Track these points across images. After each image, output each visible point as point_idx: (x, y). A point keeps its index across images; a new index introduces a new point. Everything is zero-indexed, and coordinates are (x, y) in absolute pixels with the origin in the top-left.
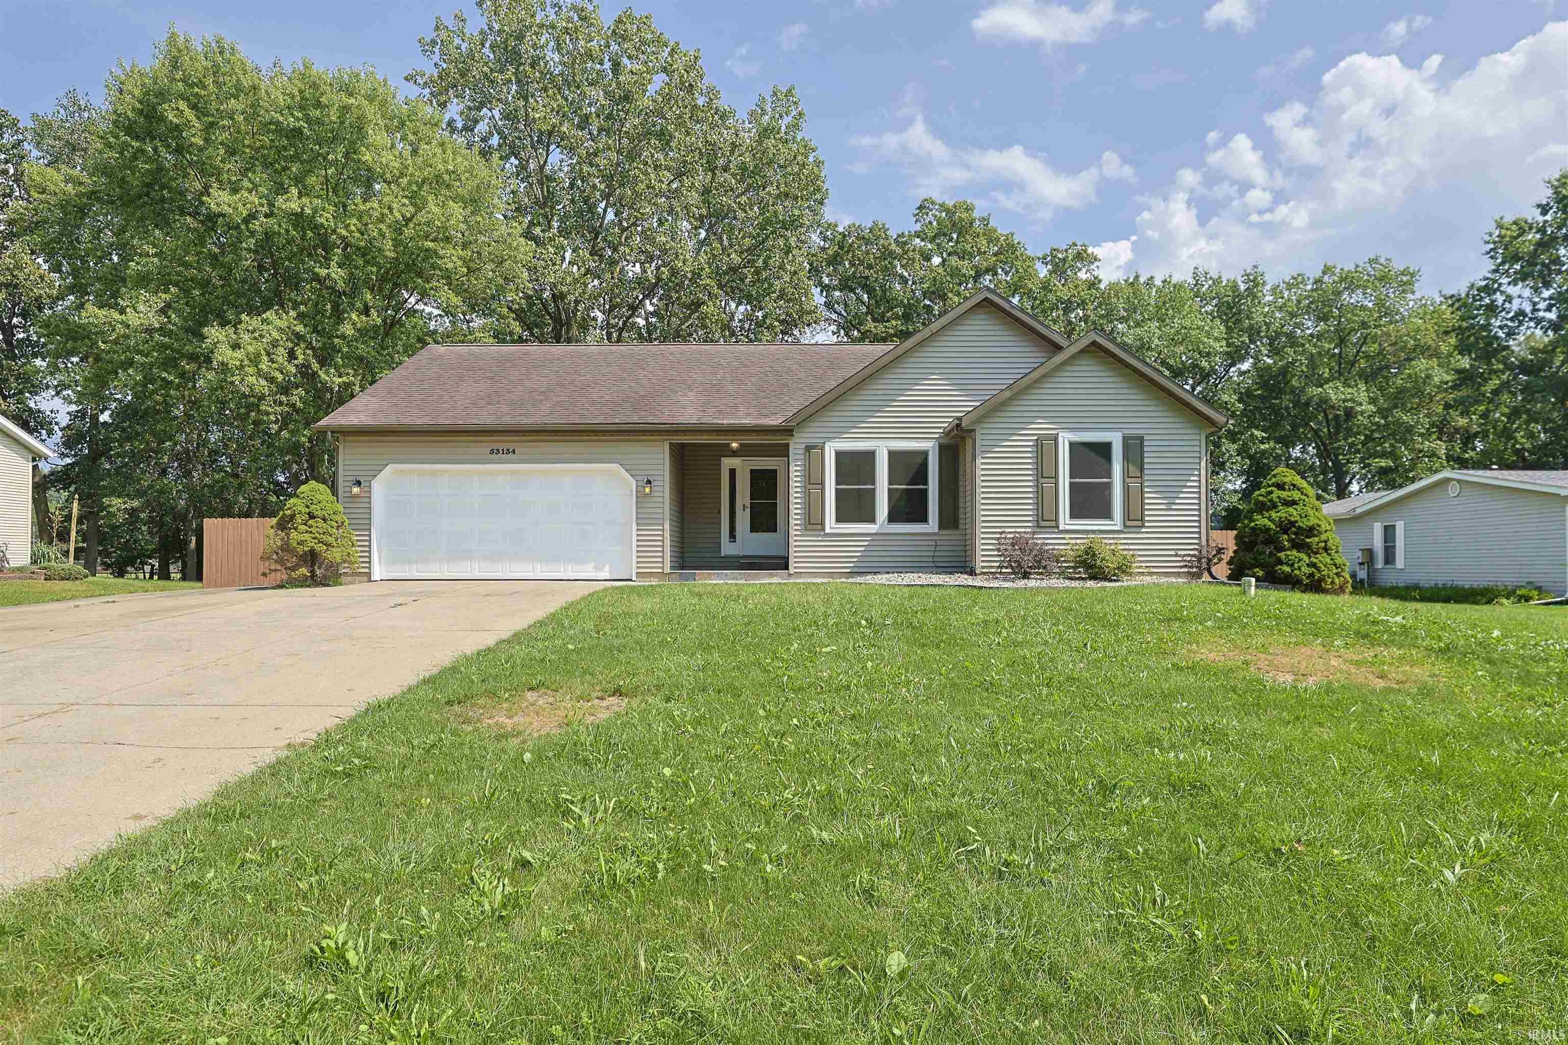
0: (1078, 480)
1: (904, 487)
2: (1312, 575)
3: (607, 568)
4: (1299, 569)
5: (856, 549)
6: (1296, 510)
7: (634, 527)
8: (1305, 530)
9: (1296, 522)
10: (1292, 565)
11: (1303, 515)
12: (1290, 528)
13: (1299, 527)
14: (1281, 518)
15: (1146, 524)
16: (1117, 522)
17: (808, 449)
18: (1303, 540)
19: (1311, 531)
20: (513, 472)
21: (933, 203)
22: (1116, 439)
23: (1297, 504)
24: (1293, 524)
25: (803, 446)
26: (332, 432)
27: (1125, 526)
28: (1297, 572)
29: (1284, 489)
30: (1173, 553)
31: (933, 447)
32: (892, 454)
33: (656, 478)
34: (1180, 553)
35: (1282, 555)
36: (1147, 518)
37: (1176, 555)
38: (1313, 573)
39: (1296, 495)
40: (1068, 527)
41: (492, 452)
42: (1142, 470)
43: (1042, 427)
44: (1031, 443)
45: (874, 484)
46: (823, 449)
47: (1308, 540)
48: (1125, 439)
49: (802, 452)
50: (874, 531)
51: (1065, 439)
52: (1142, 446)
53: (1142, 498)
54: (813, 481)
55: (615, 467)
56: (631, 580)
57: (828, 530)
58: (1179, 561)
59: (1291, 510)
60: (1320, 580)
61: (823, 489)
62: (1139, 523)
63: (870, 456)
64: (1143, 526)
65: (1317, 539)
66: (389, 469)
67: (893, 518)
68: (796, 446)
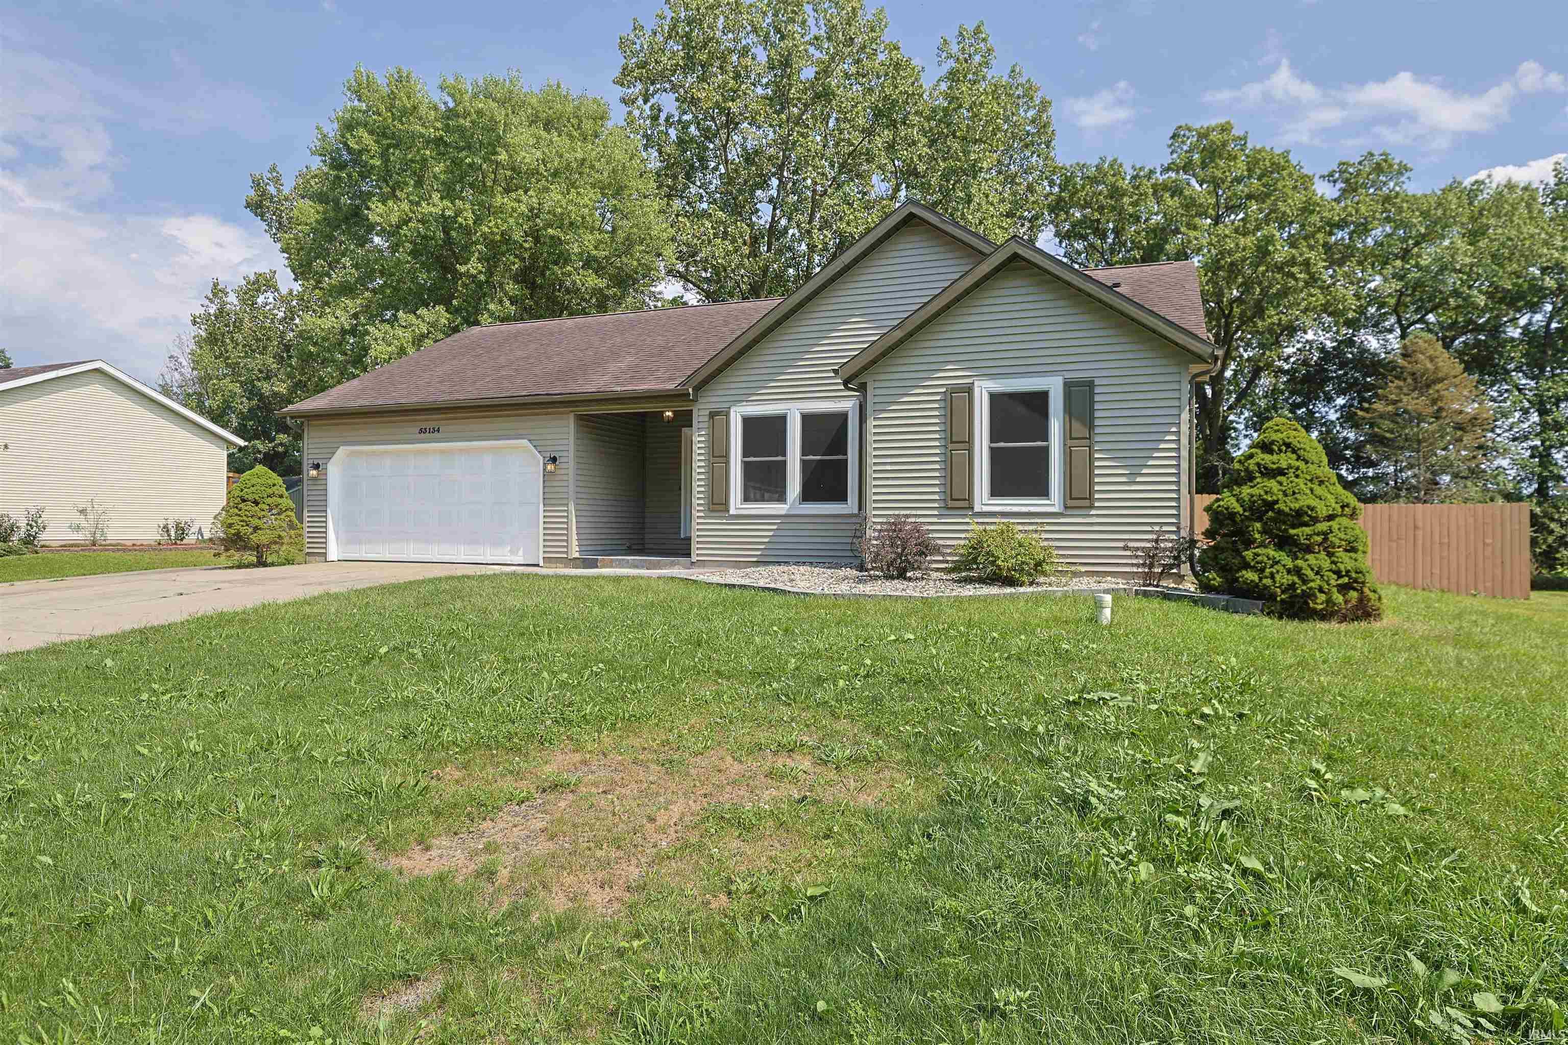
0: (1002, 444)
1: (818, 458)
2: (1292, 586)
3: (521, 553)
4: (1272, 576)
5: (766, 532)
6: (1281, 484)
7: (541, 505)
8: (1287, 515)
9: (1276, 502)
10: (1262, 570)
11: (1290, 492)
12: (1267, 512)
13: (1280, 512)
14: (1252, 496)
15: (1097, 504)
16: (1054, 501)
17: (712, 415)
18: (1286, 530)
19: (1300, 517)
20: (442, 452)
21: (1189, 130)
22: (1054, 386)
23: (1284, 474)
24: (1270, 505)
25: (707, 412)
26: (292, 418)
27: (1066, 507)
28: (1267, 582)
29: (1271, 452)
30: (1121, 544)
31: (853, 407)
32: (807, 419)
33: (561, 454)
34: (1131, 544)
35: (1248, 554)
36: (1097, 496)
37: (1126, 548)
38: (1294, 584)
39: (1285, 460)
40: (986, 509)
41: (421, 431)
42: (1091, 427)
43: (953, 375)
44: (938, 398)
45: (784, 455)
46: (727, 415)
47: (1292, 532)
48: (1068, 386)
49: (706, 419)
50: (783, 512)
51: (983, 390)
52: (1092, 394)
53: (1091, 467)
54: (719, 454)
55: (525, 442)
56: (538, 565)
57: (732, 511)
58: (1130, 557)
59: (1272, 484)
60: (1309, 595)
61: (727, 463)
62: (1086, 503)
63: (780, 421)
64: (1092, 507)
65: (1307, 530)
66: (342, 451)
67: (808, 495)
68: (700, 415)
